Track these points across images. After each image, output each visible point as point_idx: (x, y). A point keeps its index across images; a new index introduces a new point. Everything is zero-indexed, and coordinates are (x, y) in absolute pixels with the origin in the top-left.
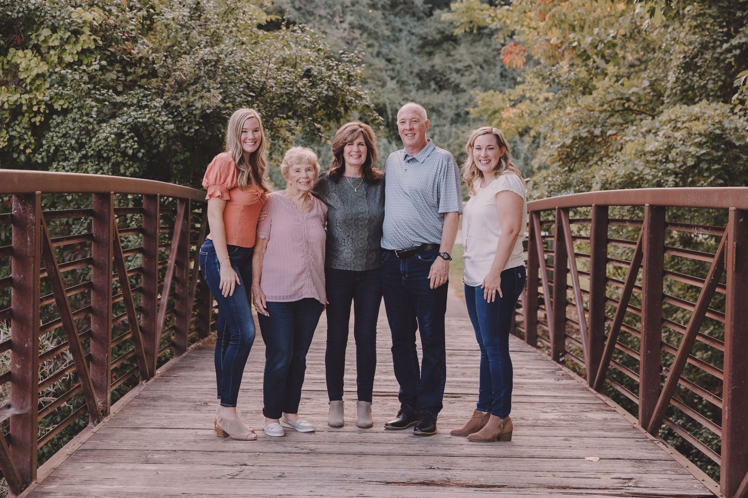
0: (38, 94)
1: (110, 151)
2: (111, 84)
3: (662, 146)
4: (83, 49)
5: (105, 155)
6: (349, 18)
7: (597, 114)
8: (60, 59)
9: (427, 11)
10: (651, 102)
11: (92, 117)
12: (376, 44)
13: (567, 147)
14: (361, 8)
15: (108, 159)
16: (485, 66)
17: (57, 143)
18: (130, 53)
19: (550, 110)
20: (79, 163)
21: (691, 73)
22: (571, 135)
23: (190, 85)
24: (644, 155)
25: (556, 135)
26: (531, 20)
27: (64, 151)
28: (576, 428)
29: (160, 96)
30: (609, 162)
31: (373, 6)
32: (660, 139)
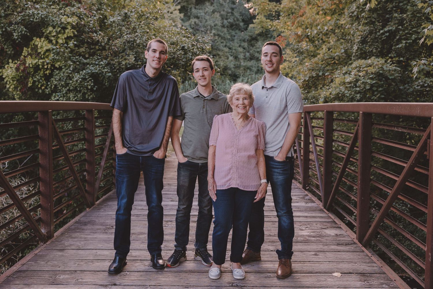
0: (47, 59)
1: (80, 87)
2: (82, 53)
3: (353, 79)
4: (67, 37)
5: (79, 89)
6: (213, 31)
7: (320, 66)
8: (57, 42)
9: (245, 28)
10: (345, 59)
11: (70, 70)
12: (225, 42)
13: (307, 81)
14: (218, 27)
15: (80, 91)
17: (55, 84)
18: (92, 39)
19: (297, 65)
20: (66, 93)
21: (365, 45)
22: (308, 76)
23: (120, 53)
24: (345, 84)
25: (301, 76)
26: (288, 26)
27: (58, 87)
28: (321, 243)
29: (106, 59)
30: (328, 87)
31: (223, 26)
32: (352, 76)
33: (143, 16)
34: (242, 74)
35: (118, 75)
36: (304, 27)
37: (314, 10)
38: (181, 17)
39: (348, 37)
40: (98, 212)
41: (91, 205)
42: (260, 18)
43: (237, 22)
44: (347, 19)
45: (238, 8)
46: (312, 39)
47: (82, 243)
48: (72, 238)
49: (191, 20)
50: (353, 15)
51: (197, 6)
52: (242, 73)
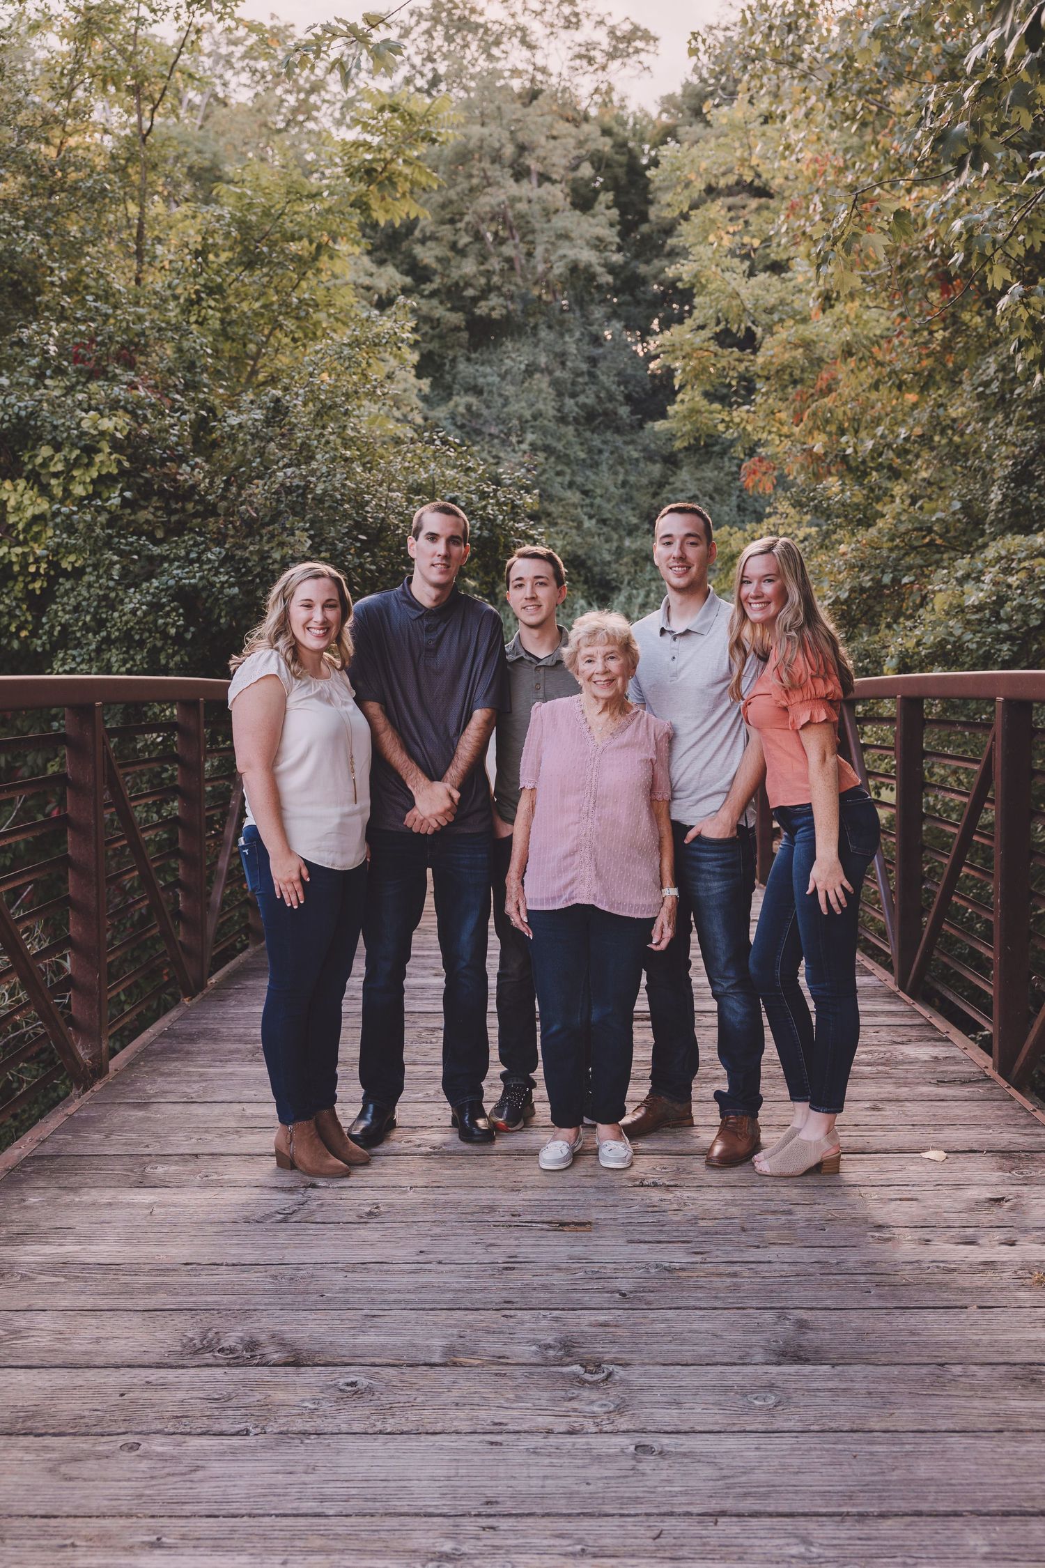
0: (36, 546)
1: (143, 630)
2: (146, 527)
3: (989, 597)
4: (100, 476)
5: (137, 637)
6: (530, 437)
7: (885, 553)
8: (67, 492)
9: (636, 424)
10: (964, 532)
11: (112, 579)
12: (568, 471)
13: (842, 604)
14: (546, 422)
15: (141, 643)
16: (717, 497)
17: (63, 621)
18: (175, 480)
19: (811, 552)
20: (99, 650)
21: (1025, 488)
22: (848, 586)
23: (264, 525)
24: (963, 611)
25: (826, 586)
26: (782, 424)
27: (74, 632)
28: (889, 1080)
29: (220, 544)
30: (909, 623)
31: (562, 419)
32: (985, 587)
33: (330, 408)
34: (627, 578)
35: (260, 593)
36: (832, 428)
37: (863, 375)
38: (420, 390)
39: (974, 462)
40: (222, 1006)
41: (194, 988)
42: (689, 399)
43: (610, 406)
44: (969, 403)
45: (609, 357)
46: (857, 468)
47: (196, 1086)
48: (162, 1074)
49: (456, 398)
50: (988, 392)
51: (475, 351)
52: (628, 573)
